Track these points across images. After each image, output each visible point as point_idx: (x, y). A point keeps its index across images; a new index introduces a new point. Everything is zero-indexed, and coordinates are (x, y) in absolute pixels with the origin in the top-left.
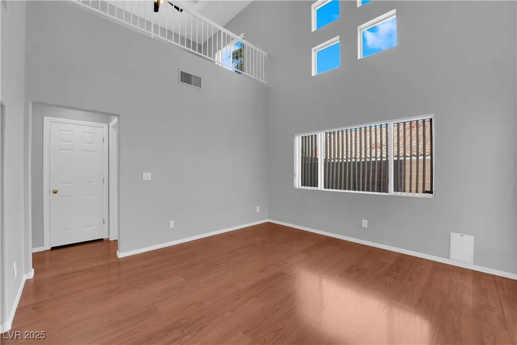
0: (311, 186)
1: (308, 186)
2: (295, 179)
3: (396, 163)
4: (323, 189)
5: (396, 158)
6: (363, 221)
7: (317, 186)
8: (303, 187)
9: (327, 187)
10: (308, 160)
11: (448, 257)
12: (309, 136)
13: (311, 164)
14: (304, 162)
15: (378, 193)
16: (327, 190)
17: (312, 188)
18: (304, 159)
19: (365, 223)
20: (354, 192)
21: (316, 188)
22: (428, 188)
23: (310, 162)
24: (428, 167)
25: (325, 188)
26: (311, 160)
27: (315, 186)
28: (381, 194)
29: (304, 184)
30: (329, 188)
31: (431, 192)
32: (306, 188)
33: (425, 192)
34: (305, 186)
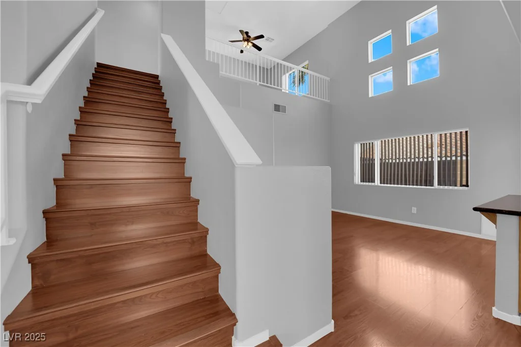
0: (369, 182)
1: (366, 182)
2: (355, 177)
3: (439, 162)
4: (379, 184)
5: (439, 159)
6: (413, 208)
7: (374, 182)
8: (362, 183)
9: (382, 182)
10: (366, 160)
11: (480, 233)
12: (367, 144)
13: (369, 164)
14: (362, 162)
15: (425, 187)
16: (382, 185)
17: (370, 184)
18: (363, 160)
19: (414, 210)
20: (405, 186)
21: (373, 184)
22: (464, 183)
23: (368, 162)
24: (464, 166)
25: (381, 183)
26: (369, 160)
27: (372, 182)
28: (428, 187)
29: (363, 180)
30: (384, 183)
31: (467, 185)
32: (365, 183)
33: (462, 185)
34: (363, 182)
